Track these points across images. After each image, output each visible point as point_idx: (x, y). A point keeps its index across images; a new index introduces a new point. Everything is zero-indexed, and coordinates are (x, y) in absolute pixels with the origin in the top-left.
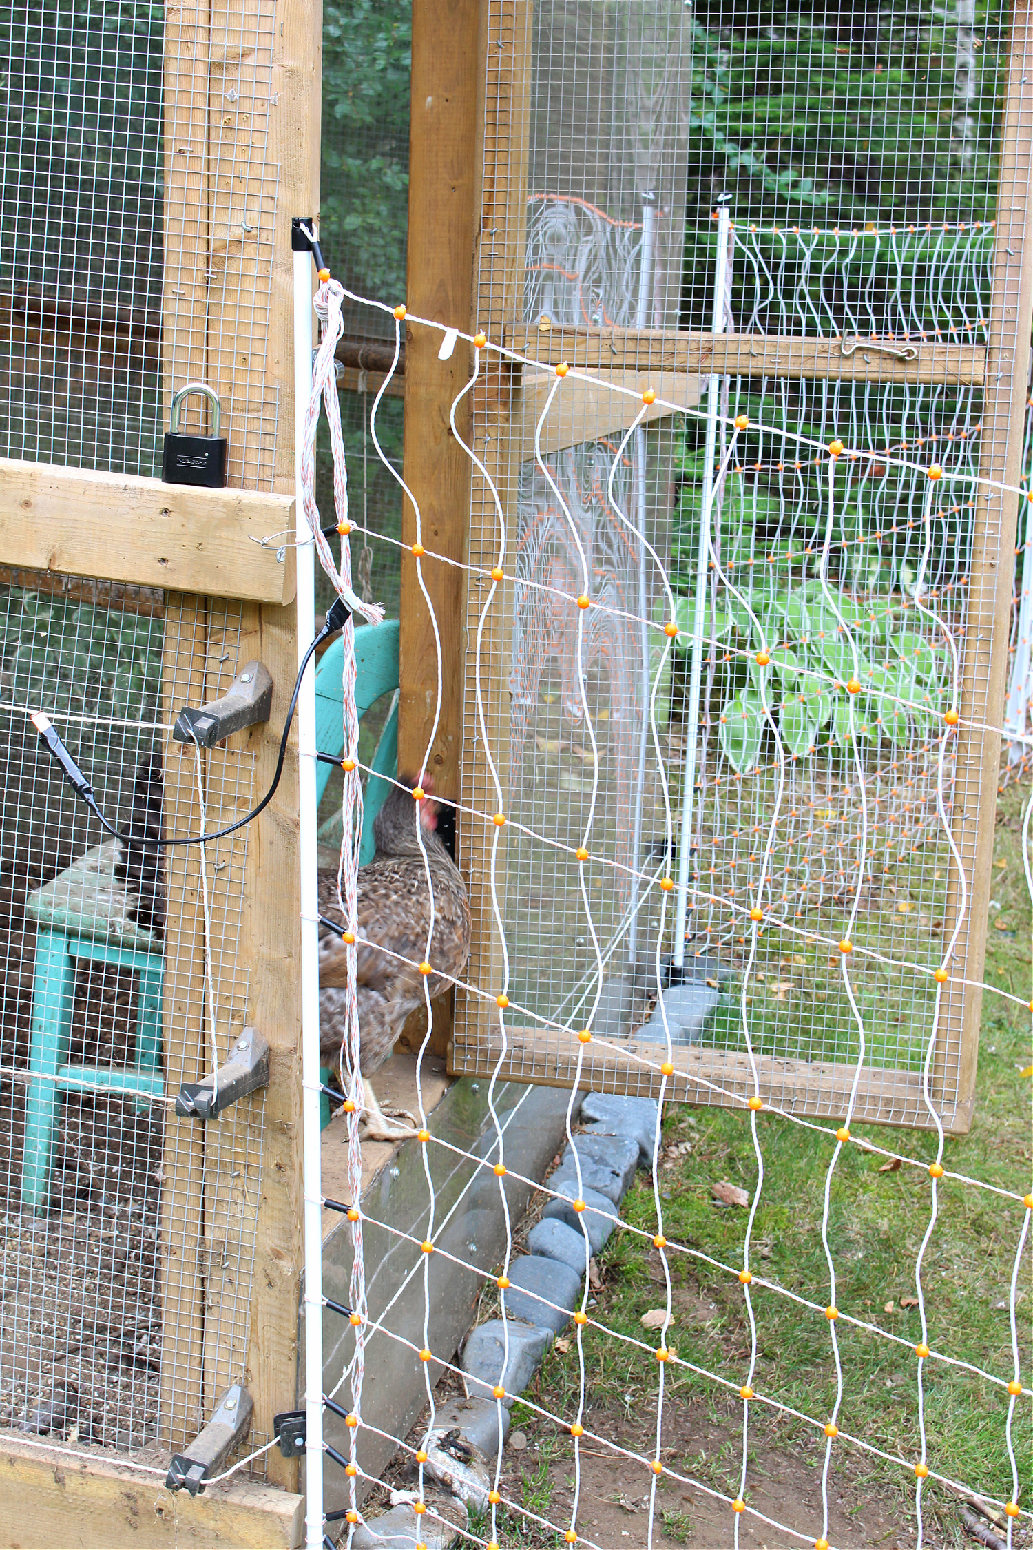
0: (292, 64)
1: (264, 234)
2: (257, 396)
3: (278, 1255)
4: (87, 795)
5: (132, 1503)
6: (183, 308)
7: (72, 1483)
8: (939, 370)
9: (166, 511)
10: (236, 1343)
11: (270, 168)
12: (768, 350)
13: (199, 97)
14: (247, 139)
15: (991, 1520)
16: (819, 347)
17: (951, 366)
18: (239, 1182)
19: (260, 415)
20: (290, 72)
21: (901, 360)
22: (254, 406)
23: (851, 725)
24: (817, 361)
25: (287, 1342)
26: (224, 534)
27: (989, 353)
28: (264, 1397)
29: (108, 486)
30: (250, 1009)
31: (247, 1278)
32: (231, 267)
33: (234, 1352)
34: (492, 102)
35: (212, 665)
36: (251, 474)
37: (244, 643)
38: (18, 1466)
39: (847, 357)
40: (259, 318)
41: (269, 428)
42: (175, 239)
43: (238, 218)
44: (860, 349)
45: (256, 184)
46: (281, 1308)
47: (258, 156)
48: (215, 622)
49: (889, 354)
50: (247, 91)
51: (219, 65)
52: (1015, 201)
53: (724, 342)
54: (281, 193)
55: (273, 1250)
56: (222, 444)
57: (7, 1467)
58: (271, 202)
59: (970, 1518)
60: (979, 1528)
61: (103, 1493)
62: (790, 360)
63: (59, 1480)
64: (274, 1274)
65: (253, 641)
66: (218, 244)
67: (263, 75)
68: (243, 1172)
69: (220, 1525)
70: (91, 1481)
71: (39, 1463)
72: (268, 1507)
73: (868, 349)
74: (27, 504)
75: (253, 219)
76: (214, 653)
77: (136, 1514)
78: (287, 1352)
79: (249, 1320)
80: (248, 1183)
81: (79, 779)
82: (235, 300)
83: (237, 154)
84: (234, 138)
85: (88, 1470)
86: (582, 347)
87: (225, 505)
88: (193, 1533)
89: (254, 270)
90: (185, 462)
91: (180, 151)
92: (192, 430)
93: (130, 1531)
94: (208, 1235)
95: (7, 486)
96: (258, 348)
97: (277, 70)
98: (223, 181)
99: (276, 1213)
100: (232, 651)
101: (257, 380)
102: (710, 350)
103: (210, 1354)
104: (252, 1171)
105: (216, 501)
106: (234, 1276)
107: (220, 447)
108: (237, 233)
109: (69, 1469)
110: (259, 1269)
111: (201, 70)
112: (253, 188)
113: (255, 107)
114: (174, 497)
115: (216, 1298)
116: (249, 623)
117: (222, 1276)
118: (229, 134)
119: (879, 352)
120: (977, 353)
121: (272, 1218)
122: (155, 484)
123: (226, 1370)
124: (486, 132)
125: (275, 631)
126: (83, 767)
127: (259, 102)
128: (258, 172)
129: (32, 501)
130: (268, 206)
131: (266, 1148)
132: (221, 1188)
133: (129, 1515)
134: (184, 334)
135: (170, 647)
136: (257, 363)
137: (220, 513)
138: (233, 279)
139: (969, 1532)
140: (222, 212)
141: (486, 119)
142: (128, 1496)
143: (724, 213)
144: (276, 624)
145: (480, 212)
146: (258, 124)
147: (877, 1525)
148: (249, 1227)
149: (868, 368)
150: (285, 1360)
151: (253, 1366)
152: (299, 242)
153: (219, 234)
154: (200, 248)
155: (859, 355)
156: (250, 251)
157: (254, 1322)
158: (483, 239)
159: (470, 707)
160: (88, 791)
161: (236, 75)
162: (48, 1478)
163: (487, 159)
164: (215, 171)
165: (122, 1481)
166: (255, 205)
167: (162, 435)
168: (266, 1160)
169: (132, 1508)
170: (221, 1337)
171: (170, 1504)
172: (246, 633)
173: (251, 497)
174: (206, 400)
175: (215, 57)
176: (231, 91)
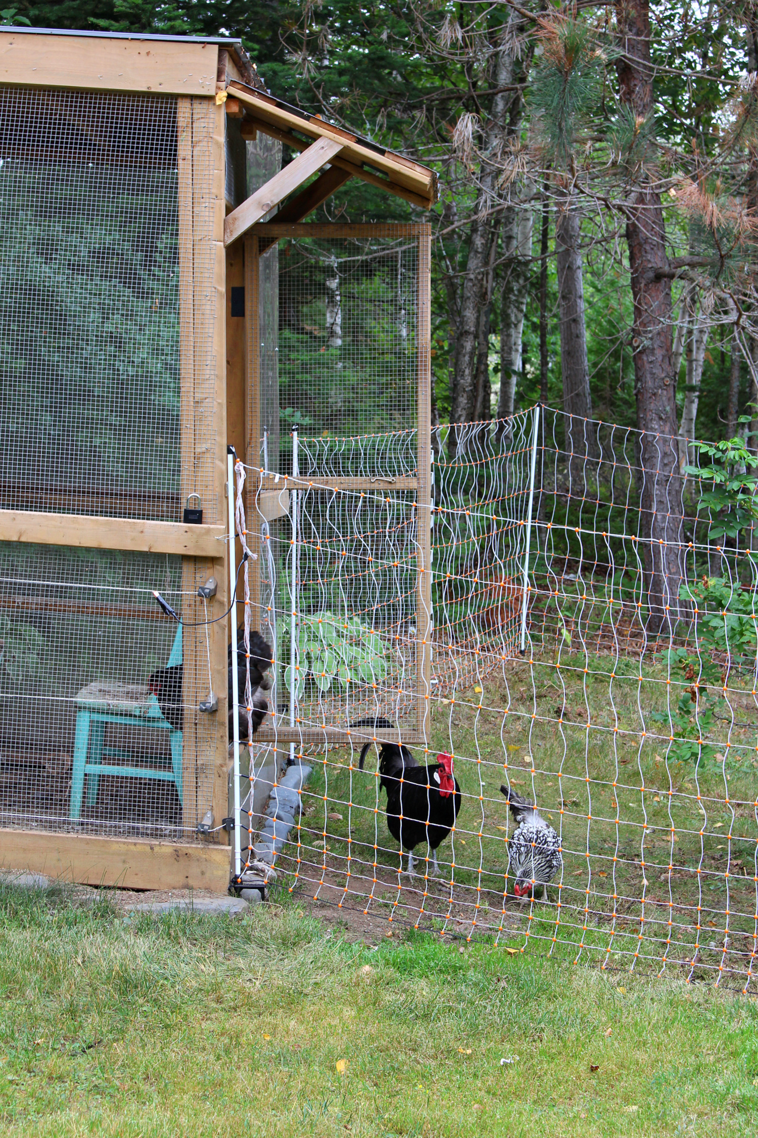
0: (220, 401)
1: (212, 450)
2: (210, 497)
3: (222, 766)
5: (177, 852)
6: (188, 472)
7: (156, 849)
9: (185, 532)
10: (209, 798)
11: (213, 431)
13: (192, 411)
14: (207, 423)
17: (406, 484)
18: (209, 744)
19: (211, 503)
20: (219, 403)
21: (390, 483)
22: (210, 500)
23: (347, 677)
25: (225, 795)
26: (205, 538)
27: (418, 479)
28: (219, 814)
31: (212, 775)
32: (202, 460)
33: (207, 800)
35: (198, 579)
36: (208, 520)
37: (208, 571)
38: (138, 846)
39: (373, 483)
40: (211, 474)
41: (214, 506)
42: (185, 452)
43: (204, 446)
45: (210, 436)
46: (223, 783)
47: (210, 428)
49: (386, 481)
50: (206, 409)
51: (198, 402)
54: (217, 438)
56: (201, 511)
61: (167, 851)
63: (152, 848)
64: (221, 773)
65: (212, 569)
66: (198, 453)
67: (211, 405)
68: (210, 740)
69: (207, 856)
70: (163, 847)
71: (145, 844)
72: (223, 848)
74: (143, 533)
75: (208, 446)
76: (198, 575)
78: (225, 798)
79: (212, 789)
80: (212, 743)
81: (171, 609)
82: (204, 469)
83: (203, 427)
84: (203, 423)
85: (162, 844)
87: (205, 529)
88: (198, 860)
89: (209, 461)
90: (191, 517)
92: (191, 508)
93: (177, 863)
94: (198, 762)
95: (136, 527)
96: (210, 483)
97: (214, 403)
98: (199, 435)
99: (221, 753)
100: (205, 574)
101: (210, 493)
103: (199, 802)
104: (213, 739)
105: (202, 528)
106: (207, 775)
107: (201, 512)
108: (204, 450)
109: (155, 845)
110: (216, 772)
111: (192, 403)
112: (208, 437)
113: (209, 414)
115: (202, 783)
116: (210, 565)
117: (204, 775)
118: (201, 422)
120: (415, 480)
122: (183, 524)
123: (205, 807)
124: (249, 414)
125: (218, 567)
126: (172, 605)
127: (210, 412)
128: (210, 432)
129: (144, 531)
130: (213, 442)
131: (219, 731)
132: (203, 746)
133: (176, 857)
134: (188, 480)
135: (184, 575)
136: (210, 488)
137: (203, 531)
138: (203, 463)
140: (199, 444)
141: (249, 409)
143: (295, 433)
144: (219, 565)
145: (247, 440)
146: (210, 418)
148: (212, 758)
149: (380, 486)
150: (224, 801)
151: (214, 804)
152: (229, 451)
153: (198, 450)
154: (192, 454)
156: (208, 455)
157: (214, 789)
158: (249, 449)
161: (203, 405)
162: (148, 849)
163: (250, 423)
164: (197, 432)
165: (174, 846)
166: (209, 442)
167: (183, 510)
168: (217, 735)
169: (177, 855)
170: (203, 796)
171: (190, 851)
172: (209, 568)
173: (212, 526)
174: (196, 499)
175: (196, 400)
176: (201, 409)
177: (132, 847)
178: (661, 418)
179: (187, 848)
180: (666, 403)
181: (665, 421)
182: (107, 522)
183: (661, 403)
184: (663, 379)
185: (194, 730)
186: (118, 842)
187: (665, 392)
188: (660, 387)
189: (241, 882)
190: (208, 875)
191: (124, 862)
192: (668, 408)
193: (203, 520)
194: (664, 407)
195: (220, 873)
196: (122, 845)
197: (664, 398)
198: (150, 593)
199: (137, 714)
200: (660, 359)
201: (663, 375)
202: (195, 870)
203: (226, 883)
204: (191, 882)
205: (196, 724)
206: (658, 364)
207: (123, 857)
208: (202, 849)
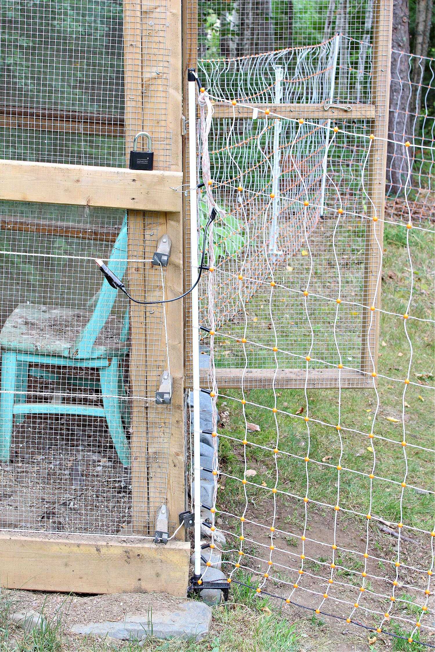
0: (174, 11)
1: (165, 75)
2: (163, 135)
3: (178, 454)
4: (123, 288)
5: (127, 554)
6: (133, 104)
7: (103, 551)
8: (359, 114)
9: (134, 180)
10: (162, 489)
11: (166, 51)
12: (297, 109)
13: (138, 24)
14: (157, 39)
15: (387, 526)
16: (316, 108)
17: (363, 112)
18: (162, 429)
19: (165, 142)
20: (173, 15)
21: (346, 111)
22: (162, 139)
24: (315, 112)
25: (182, 486)
26: (157, 188)
27: (376, 107)
28: (173, 508)
29: (111, 172)
30: (165, 364)
31: (166, 465)
32: (152, 88)
33: (160, 493)
34: (189, 20)
35: (147, 237)
36: (161, 164)
37: (160, 228)
38: (81, 547)
39: (326, 111)
40: (164, 106)
41: (168, 147)
42: (130, 78)
43: (154, 69)
44: (331, 107)
45: (161, 56)
46: (179, 474)
47: (162, 46)
48: (148, 221)
49: (341, 109)
50: (157, 22)
51: (146, 12)
52: (384, 52)
53: (281, 107)
54: (171, 60)
55: (175, 453)
56: (152, 154)
57: (77, 548)
58: (167, 63)
59: (381, 526)
60: (385, 529)
61: (116, 552)
62: (306, 113)
63: (98, 550)
64: (176, 462)
65: (164, 227)
66: (147, 79)
67: (163, 16)
68: (163, 425)
69: (163, 557)
70: (111, 548)
71: (90, 545)
72: (181, 548)
73: (333, 107)
74: (78, 181)
75: (160, 70)
76: (147, 232)
77: (129, 558)
78: (182, 490)
79: (167, 480)
80: (165, 429)
82: (154, 100)
83: (154, 45)
84: (153, 39)
85: (110, 544)
86: (227, 111)
87: (158, 177)
88: (152, 561)
89: (161, 88)
90: (145, 162)
91: (132, 45)
92: (138, 150)
93: (127, 565)
94: (150, 451)
95: (70, 174)
96: (163, 117)
97: (168, 14)
98: (148, 56)
99: (177, 439)
100: (155, 231)
101: (163, 129)
102: (275, 110)
103: (151, 495)
104: (167, 424)
105: (154, 176)
106: (160, 465)
107: (151, 156)
108: (154, 75)
109: (102, 545)
110: (170, 461)
111: (139, 14)
112: (160, 58)
113: (160, 27)
114: (137, 175)
115: (154, 474)
116: (162, 220)
117: (156, 465)
118: (150, 38)
119: (338, 108)
120: (373, 107)
121: (175, 441)
122: (128, 170)
123: (158, 500)
125: (172, 223)
127: (162, 26)
128: (162, 52)
129: (80, 180)
130: (166, 64)
131: (173, 415)
132: (156, 432)
133: (126, 559)
134: (134, 114)
135: (131, 232)
136: (163, 123)
137: (155, 179)
138: (153, 92)
139: (382, 531)
140: (148, 67)
142: (126, 552)
144: (172, 220)
145: (186, 62)
146: (161, 34)
147: (352, 532)
148: (166, 445)
149: (334, 114)
150: (181, 493)
151: (169, 497)
152: (191, 78)
153: (146, 76)
154: (140, 81)
155: (330, 110)
156: (159, 82)
157: (169, 481)
159: (188, 249)
160: (123, 286)
161: (152, 16)
162: (94, 550)
164: (144, 52)
165: (123, 547)
166: (161, 64)
167: (128, 151)
168: (172, 420)
169: (128, 556)
170: (156, 488)
171: (142, 552)
172: (161, 224)
173: (167, 173)
174: (144, 138)
175: (144, 9)
176: (151, 22)
177: (75, 549)
178: (399, 46)
179: (139, 548)
180: (403, 35)
181: (402, 48)
182: (34, 170)
183: (400, 35)
184: (402, 18)
185: (144, 415)
186: (58, 544)
187: (403, 27)
188: (400, 23)
189: (202, 584)
190: (163, 577)
191: (66, 565)
192: (404, 39)
193: (155, 164)
194: (402, 38)
195: (178, 574)
196: (63, 547)
197: (402, 32)
198: (94, 262)
199: (66, 354)
200: (401, 3)
201: (402, 15)
202: (148, 571)
203: (185, 585)
204: (144, 585)
205: (147, 408)
206: (399, 7)
207: (65, 560)
208: (156, 549)
